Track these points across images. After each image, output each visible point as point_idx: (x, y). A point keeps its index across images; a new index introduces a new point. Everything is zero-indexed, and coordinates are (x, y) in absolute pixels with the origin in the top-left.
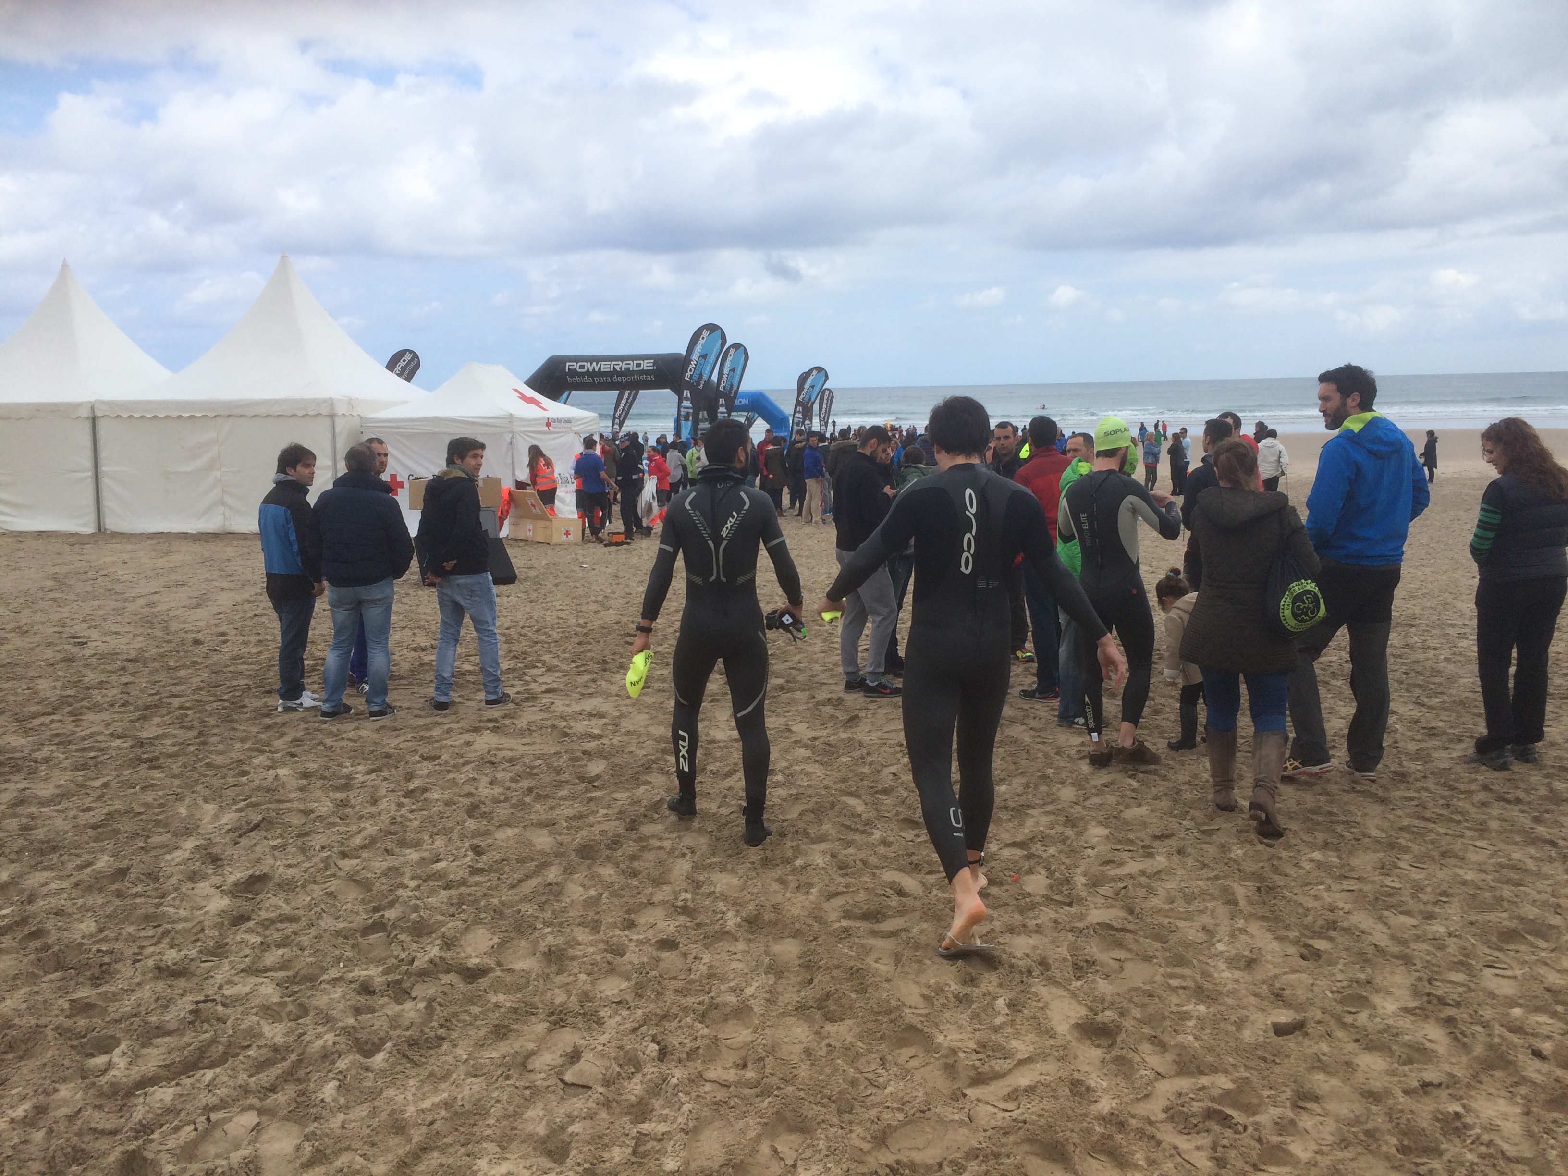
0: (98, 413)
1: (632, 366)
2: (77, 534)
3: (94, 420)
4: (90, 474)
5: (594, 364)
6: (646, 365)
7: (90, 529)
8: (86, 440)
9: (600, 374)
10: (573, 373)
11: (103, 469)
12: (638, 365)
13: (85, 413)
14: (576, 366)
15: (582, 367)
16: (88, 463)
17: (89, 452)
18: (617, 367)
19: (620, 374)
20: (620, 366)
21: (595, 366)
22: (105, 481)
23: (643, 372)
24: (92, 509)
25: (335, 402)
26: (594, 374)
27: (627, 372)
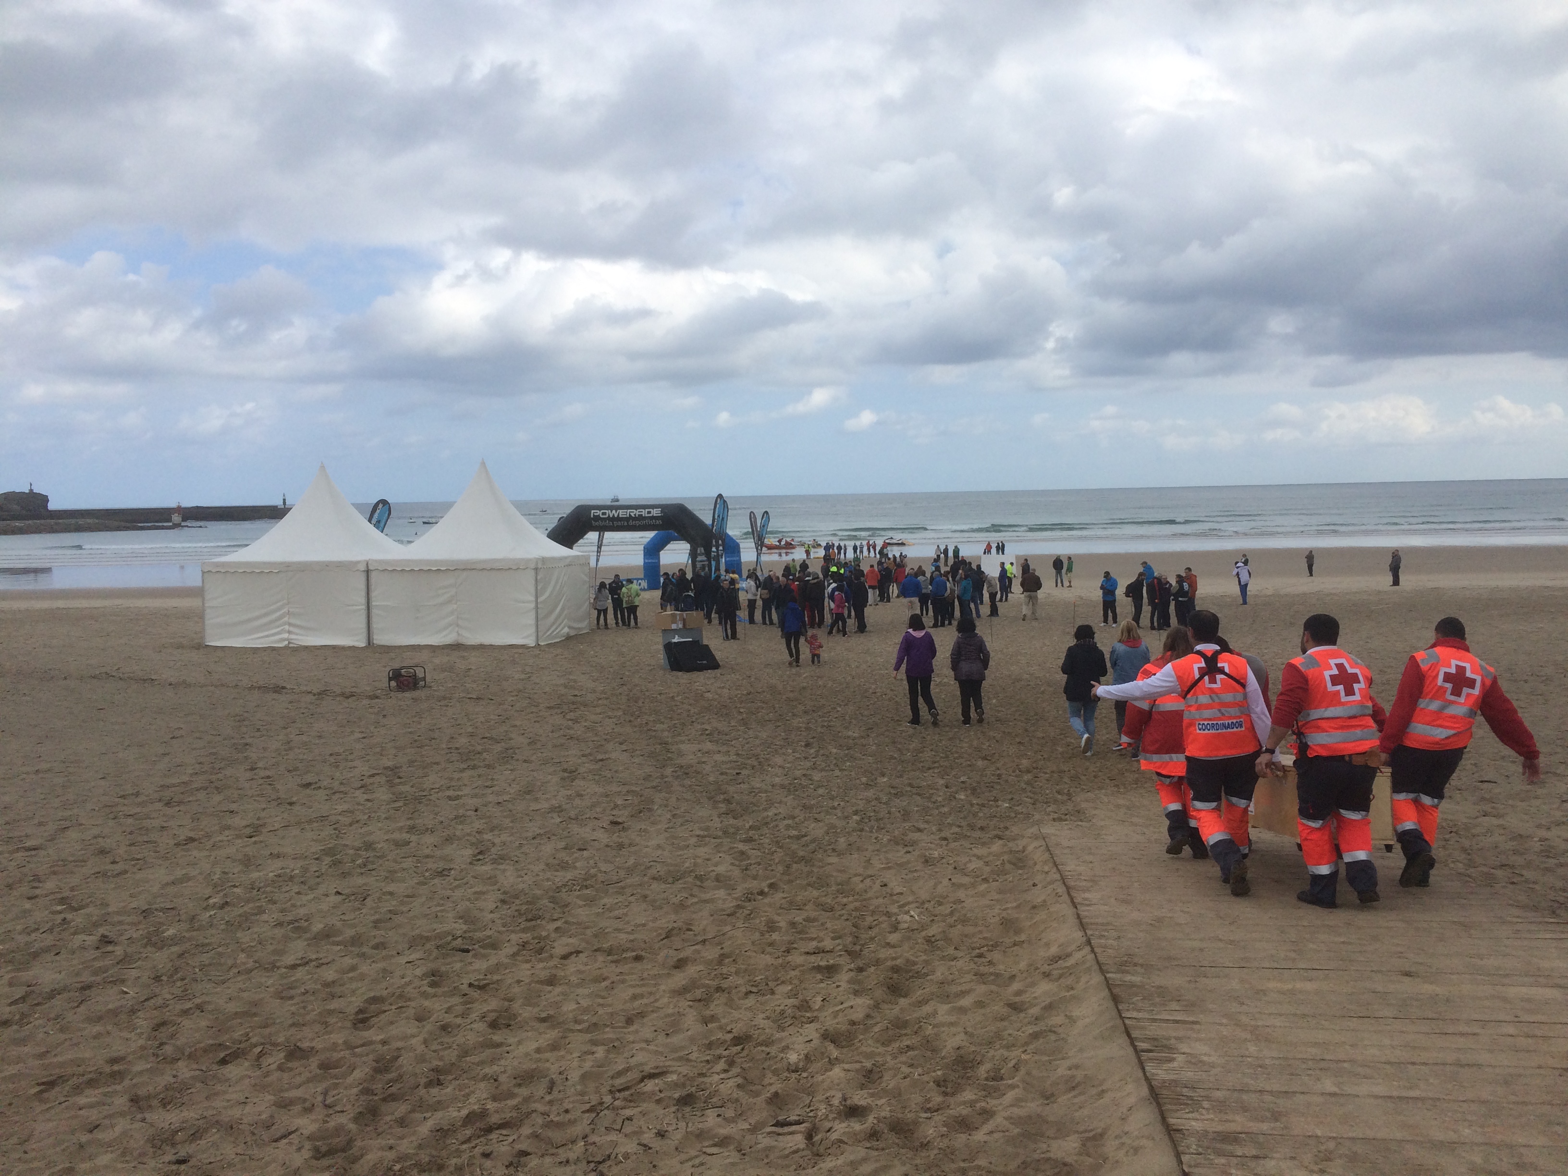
0: (371, 568)
1: (644, 513)
2: (353, 646)
3: (368, 572)
4: (364, 607)
5: (614, 511)
6: (656, 512)
7: (362, 644)
8: (362, 586)
9: (619, 519)
10: (597, 518)
11: (374, 604)
12: (649, 513)
13: (363, 567)
14: (599, 513)
15: (604, 514)
16: (363, 600)
17: (363, 593)
18: (632, 514)
19: (635, 519)
20: (635, 513)
21: (614, 513)
22: (374, 612)
23: (653, 518)
24: (365, 631)
25: (537, 560)
26: (612, 519)
27: (641, 518)
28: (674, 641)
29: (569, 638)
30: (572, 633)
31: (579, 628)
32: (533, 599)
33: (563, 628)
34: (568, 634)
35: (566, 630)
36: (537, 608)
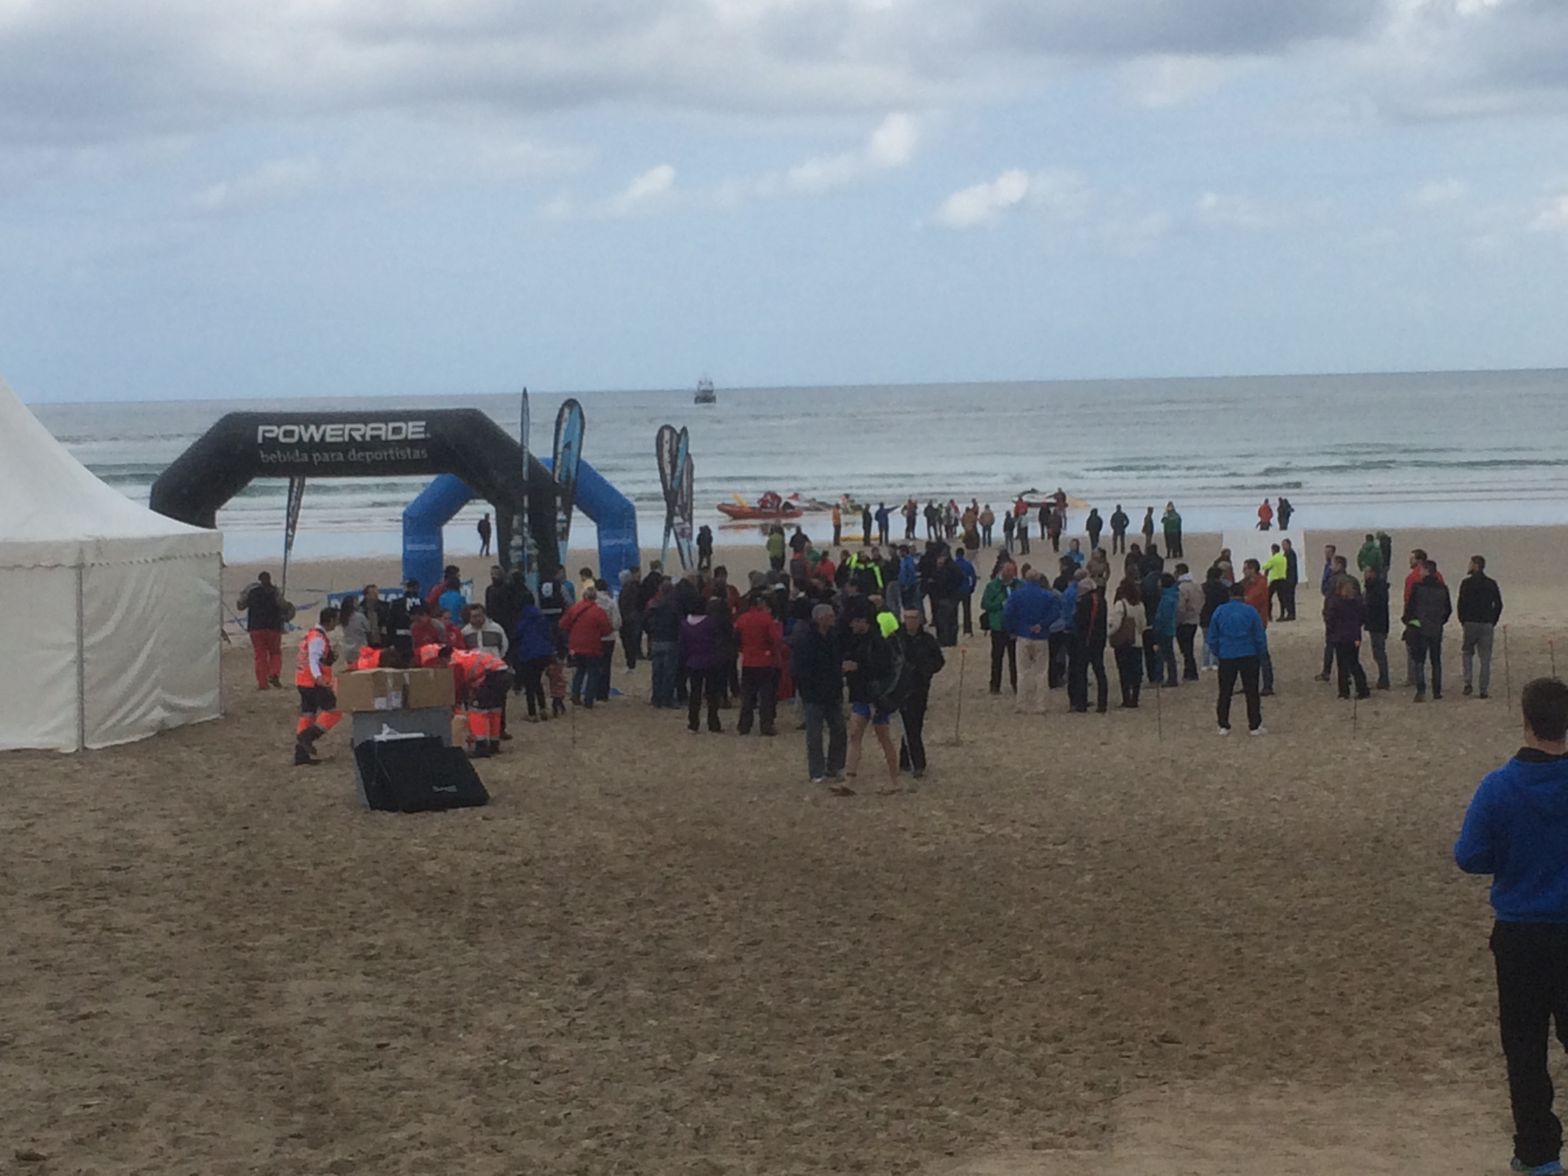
1: (385, 431)
5: (312, 428)
6: (412, 430)
9: (323, 446)
10: (272, 444)
12: (397, 431)
14: (276, 432)
15: (287, 434)
18: (357, 436)
19: (362, 446)
20: (363, 431)
21: (314, 433)
23: (410, 443)
25: (81, 547)
26: (311, 446)
27: (376, 442)
28: (378, 738)
29: (163, 732)
30: (176, 721)
31: (192, 709)
32: (74, 639)
33: (152, 709)
34: (162, 722)
35: (158, 714)
36: (81, 661)
